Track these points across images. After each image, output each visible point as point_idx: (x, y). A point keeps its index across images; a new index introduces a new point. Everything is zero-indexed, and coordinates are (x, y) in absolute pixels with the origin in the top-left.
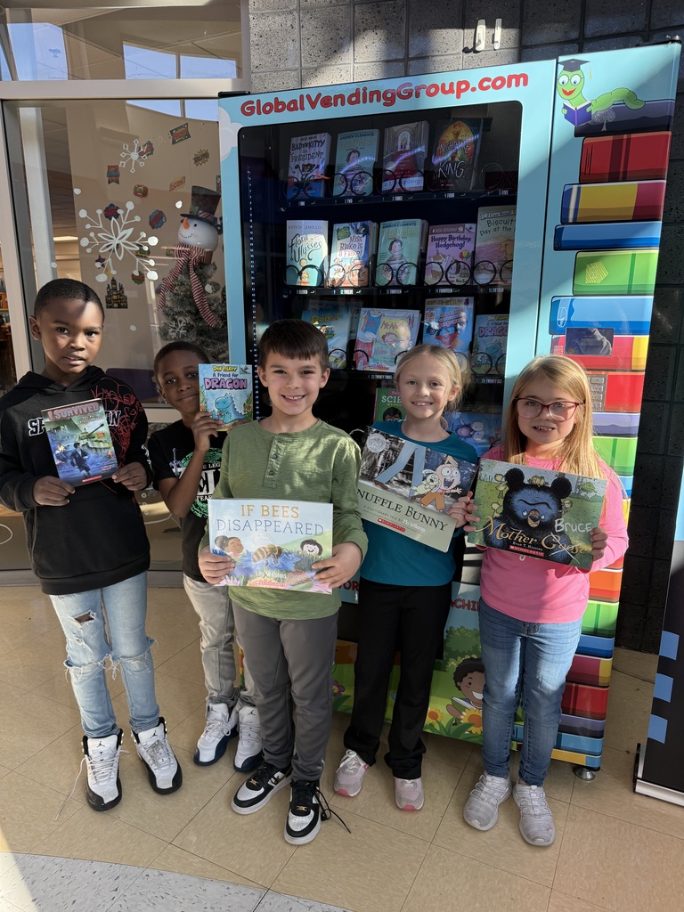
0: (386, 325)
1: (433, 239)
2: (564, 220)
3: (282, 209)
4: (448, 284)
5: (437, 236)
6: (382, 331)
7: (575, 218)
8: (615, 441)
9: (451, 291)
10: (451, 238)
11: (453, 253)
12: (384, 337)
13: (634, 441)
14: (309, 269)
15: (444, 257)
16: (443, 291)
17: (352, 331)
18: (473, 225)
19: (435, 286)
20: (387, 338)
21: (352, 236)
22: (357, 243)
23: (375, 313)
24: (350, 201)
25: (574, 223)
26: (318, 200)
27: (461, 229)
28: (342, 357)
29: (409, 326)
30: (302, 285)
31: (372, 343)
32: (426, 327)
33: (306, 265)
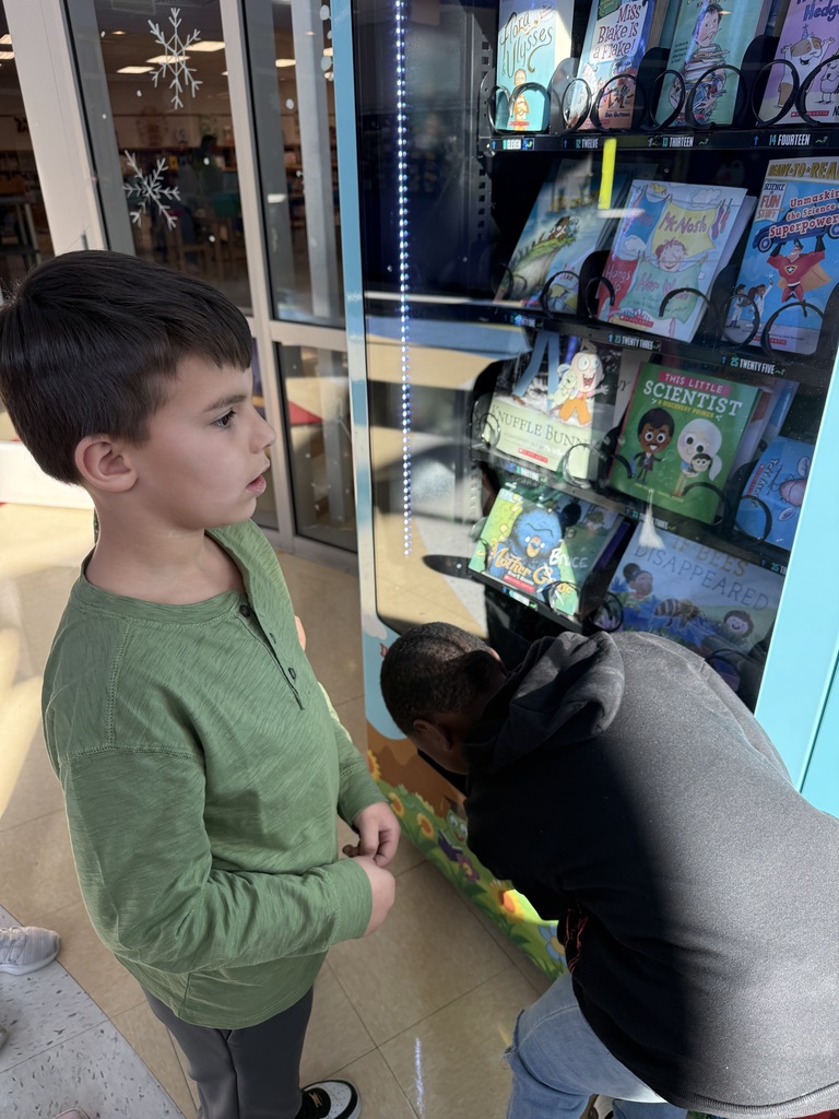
0: (670, 221)
4: (799, 120)
6: (659, 236)
9: (805, 140)
12: (659, 251)
14: (529, 93)
15: (818, 44)
16: (787, 140)
19: (774, 128)
20: (666, 254)
21: (623, 8)
22: (629, 22)
23: (658, 192)
29: (715, 226)
30: (517, 128)
31: (635, 262)
32: (755, 232)
33: (523, 82)
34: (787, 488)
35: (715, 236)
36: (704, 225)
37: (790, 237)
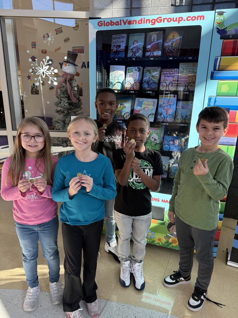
0: (145, 104)
1: (163, 74)
2: (215, 69)
3: (109, 61)
4: (169, 90)
5: (165, 73)
6: (143, 106)
7: (219, 68)
8: (228, 147)
9: (169, 92)
10: (170, 74)
11: (170, 79)
12: (144, 108)
13: (234, 147)
15: (167, 80)
16: (167, 92)
17: (133, 106)
18: (178, 69)
19: (164, 91)
20: (145, 109)
21: (134, 72)
22: (135, 74)
23: (141, 99)
24: (134, 59)
25: (218, 70)
26: (122, 58)
27: (173, 71)
28: (129, 115)
29: (153, 105)
30: (115, 89)
31: (140, 110)
32: (159, 105)
33: (117, 82)
34: (170, 142)
35: (154, 106)
36: (151, 105)
37: (165, 106)
